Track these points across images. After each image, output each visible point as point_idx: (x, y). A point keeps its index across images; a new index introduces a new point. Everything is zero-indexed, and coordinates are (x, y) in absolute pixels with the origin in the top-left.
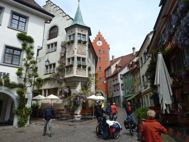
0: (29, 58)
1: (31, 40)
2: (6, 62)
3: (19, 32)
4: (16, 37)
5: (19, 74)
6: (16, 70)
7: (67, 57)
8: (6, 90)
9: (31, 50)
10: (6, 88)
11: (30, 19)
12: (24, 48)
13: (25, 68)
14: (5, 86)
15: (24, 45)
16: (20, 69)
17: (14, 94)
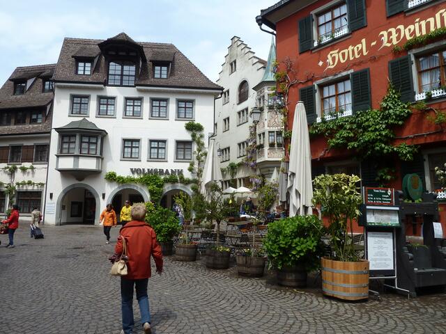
0: (199, 150)
1: (199, 128)
2: (179, 157)
3: (187, 122)
4: (184, 128)
5: (191, 170)
6: (188, 165)
7: (258, 132)
8: (182, 187)
9: (202, 140)
10: (182, 185)
11: (196, 102)
12: (194, 140)
13: (196, 162)
14: (181, 182)
15: (194, 136)
16: (192, 164)
17: (189, 190)
